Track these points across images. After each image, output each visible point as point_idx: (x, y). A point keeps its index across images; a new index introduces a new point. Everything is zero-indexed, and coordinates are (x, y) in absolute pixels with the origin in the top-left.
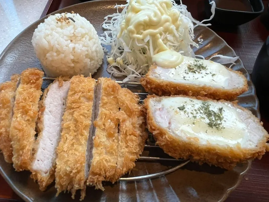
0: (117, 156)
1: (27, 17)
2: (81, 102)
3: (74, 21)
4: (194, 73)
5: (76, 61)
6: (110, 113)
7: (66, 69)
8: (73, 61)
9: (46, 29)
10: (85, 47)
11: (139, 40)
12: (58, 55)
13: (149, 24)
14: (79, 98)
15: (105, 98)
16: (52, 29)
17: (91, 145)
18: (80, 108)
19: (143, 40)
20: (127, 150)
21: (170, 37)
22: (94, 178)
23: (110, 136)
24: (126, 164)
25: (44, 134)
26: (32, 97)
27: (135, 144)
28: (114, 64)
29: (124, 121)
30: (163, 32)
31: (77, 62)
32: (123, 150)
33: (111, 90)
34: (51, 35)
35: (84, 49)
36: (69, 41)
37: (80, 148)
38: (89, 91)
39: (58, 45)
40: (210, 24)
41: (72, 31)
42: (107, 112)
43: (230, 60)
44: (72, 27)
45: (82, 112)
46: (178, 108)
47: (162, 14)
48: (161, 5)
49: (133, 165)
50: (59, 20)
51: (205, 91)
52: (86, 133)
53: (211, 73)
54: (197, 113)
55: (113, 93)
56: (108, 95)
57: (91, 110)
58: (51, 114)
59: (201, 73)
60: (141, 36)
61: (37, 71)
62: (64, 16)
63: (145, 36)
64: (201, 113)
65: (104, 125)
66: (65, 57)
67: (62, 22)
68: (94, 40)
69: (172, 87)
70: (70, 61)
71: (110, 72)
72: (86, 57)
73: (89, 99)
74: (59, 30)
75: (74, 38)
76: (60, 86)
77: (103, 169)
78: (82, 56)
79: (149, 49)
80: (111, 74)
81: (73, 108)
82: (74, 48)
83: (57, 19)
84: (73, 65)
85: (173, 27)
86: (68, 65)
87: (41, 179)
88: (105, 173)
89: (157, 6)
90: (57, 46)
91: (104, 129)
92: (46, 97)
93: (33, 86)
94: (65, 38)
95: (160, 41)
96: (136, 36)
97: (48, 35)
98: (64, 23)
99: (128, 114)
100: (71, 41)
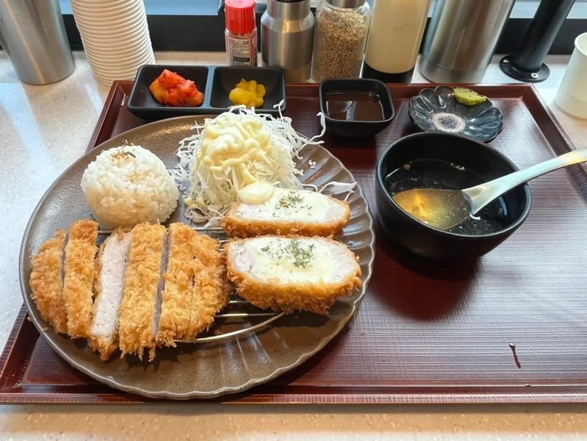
0: (191, 309)
2: (147, 254)
3: (135, 157)
4: (287, 208)
5: (140, 205)
6: (183, 263)
7: (127, 217)
8: (136, 206)
9: (99, 170)
10: (150, 187)
11: (217, 173)
12: (116, 200)
13: (228, 153)
14: (145, 249)
15: (175, 246)
16: (107, 169)
17: (160, 299)
18: (145, 260)
19: (223, 172)
20: (202, 302)
21: (258, 166)
22: (163, 333)
23: (182, 288)
24: (201, 317)
25: (103, 296)
26: (86, 253)
27: (212, 295)
28: (195, 206)
29: (199, 270)
30: (249, 159)
31: (141, 207)
32: (197, 303)
33: (183, 236)
34: (106, 175)
35: (149, 189)
36: (130, 182)
37: (147, 304)
38: (156, 240)
39: (116, 187)
40: (322, 142)
41: (133, 169)
42: (179, 262)
43: (347, 187)
44: (132, 163)
45: (148, 264)
46: (262, 249)
47: (246, 138)
48: (244, 126)
49: (211, 319)
50: (115, 156)
51: (296, 228)
52: (154, 288)
54: (283, 253)
55: (185, 240)
56: (180, 242)
57: (159, 262)
58: (111, 274)
59: (295, 207)
60: (219, 168)
61: (91, 222)
62: (121, 151)
63: (226, 168)
64: (288, 252)
65: (175, 277)
66: (125, 201)
67: (119, 158)
68: (161, 177)
69: (257, 227)
70: (131, 206)
71: (188, 217)
72: (152, 200)
73: (156, 250)
74: (116, 168)
75: (135, 177)
76: (120, 239)
77: (173, 323)
78: (146, 199)
79: (233, 183)
80: (190, 219)
81: (137, 261)
82: (135, 190)
83: (112, 155)
84: (135, 211)
85: (262, 153)
86: (130, 211)
87: (102, 345)
88: (176, 327)
89: (238, 128)
90: (114, 189)
91: (175, 282)
92: (102, 254)
93: (86, 240)
94: (124, 178)
95: (246, 171)
96: (213, 168)
97: (102, 176)
98: (122, 160)
99: (205, 262)
100: (132, 181)
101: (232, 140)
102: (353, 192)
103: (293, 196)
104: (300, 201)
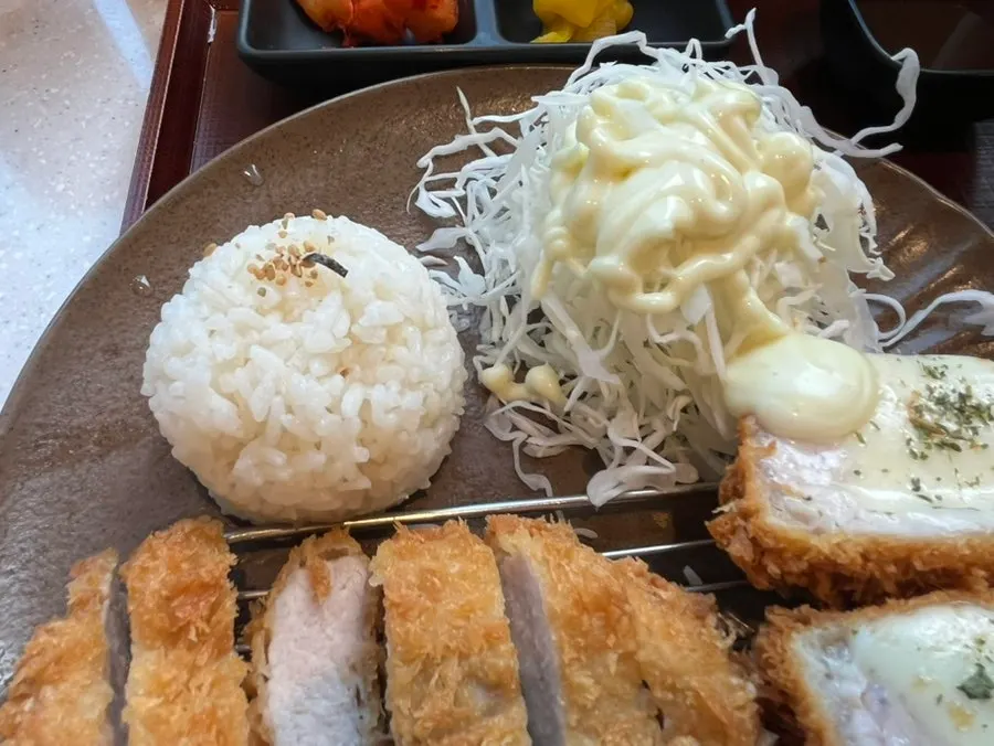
1: (61, 187)
3: (342, 272)
4: (953, 452)
8: (369, 468)
9: (212, 334)
10: (413, 387)
11: (661, 318)
12: (293, 458)
14: (457, 702)
16: (243, 331)
19: (678, 312)
30: (757, 253)
35: (412, 400)
36: (338, 378)
38: (491, 642)
39: (290, 410)
40: (895, 147)
41: (343, 325)
44: (333, 300)
46: (962, 688)
47: (740, 167)
48: (725, 127)
50: (268, 275)
55: (611, 638)
56: (591, 651)
60: (661, 299)
63: (686, 295)
66: (331, 460)
67: (282, 283)
71: (505, 436)
73: (498, 691)
74: (276, 327)
79: (707, 346)
80: (516, 446)
82: (366, 411)
83: (253, 271)
84: (363, 483)
85: (792, 221)
89: (703, 129)
90: (286, 419)
92: (266, 679)
94: (317, 367)
95: (754, 300)
96: (643, 299)
97: (229, 366)
98: (294, 288)
100: (344, 373)
101: (699, 179)
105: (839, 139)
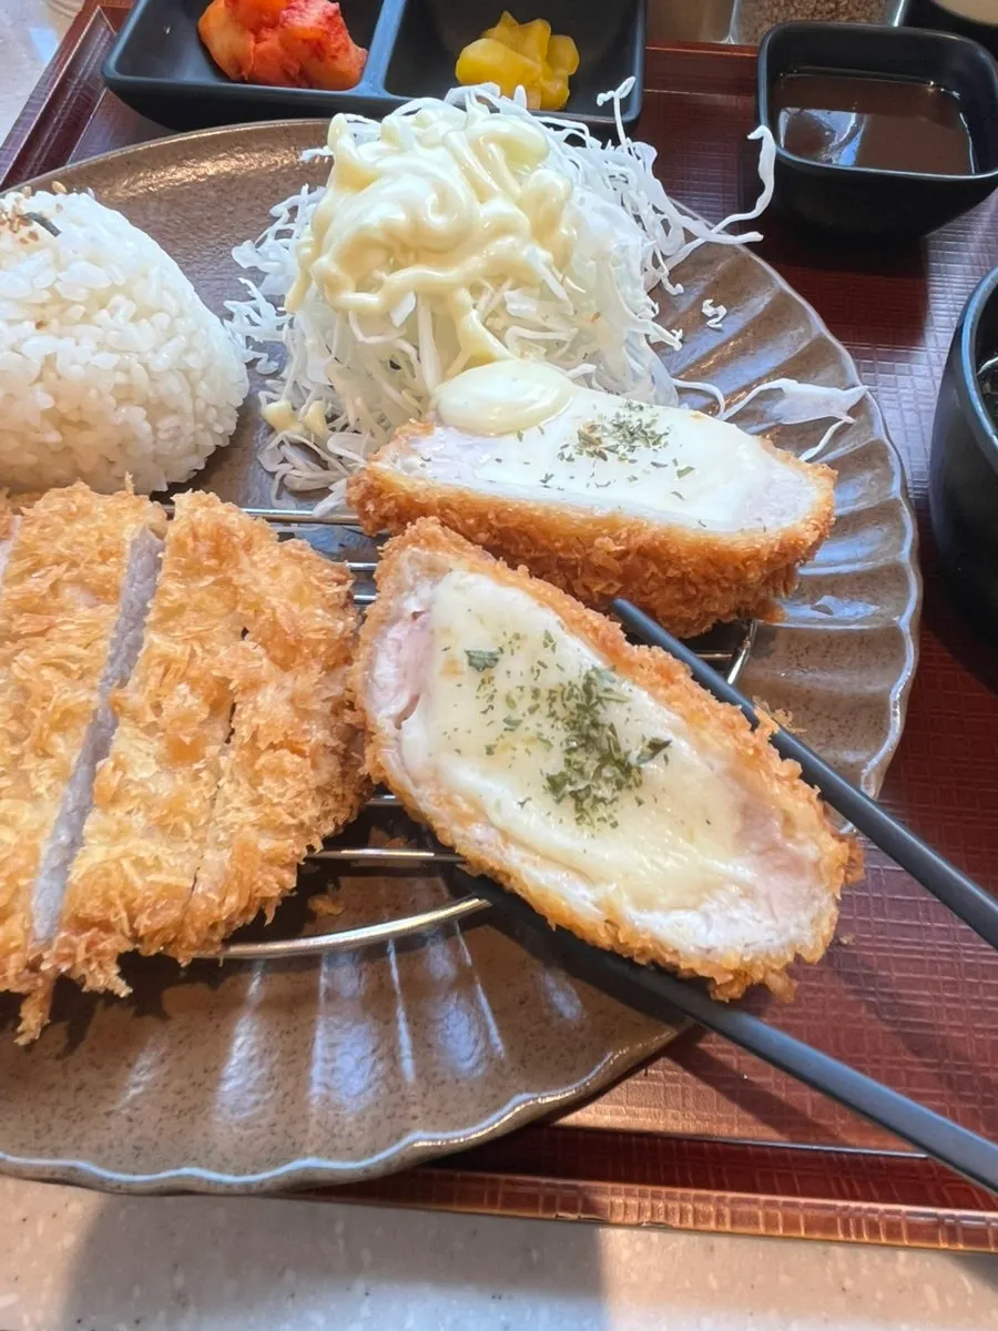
0: (202, 841)
2: (62, 609)
3: (55, 232)
4: (600, 460)
5: (74, 417)
6: (193, 654)
7: (30, 459)
8: (60, 421)
10: (112, 351)
11: (366, 318)
13: (405, 246)
14: (54, 588)
15: (171, 585)
17: (89, 797)
18: (49, 635)
19: (386, 317)
20: (252, 815)
21: (520, 303)
22: (75, 939)
23: (180, 754)
24: (239, 876)
27: (293, 785)
28: (295, 432)
29: (253, 685)
30: (487, 278)
31: (82, 425)
32: (231, 817)
33: (205, 547)
35: (106, 360)
36: (29, 326)
37: (27, 815)
38: (105, 556)
40: (755, 236)
41: (44, 280)
42: (178, 650)
43: (828, 402)
44: (43, 257)
45: (52, 651)
46: (468, 653)
47: (483, 194)
49: (281, 883)
52: (68, 749)
53: (675, 462)
55: (213, 562)
56: (192, 571)
57: (104, 644)
60: (371, 300)
63: (394, 300)
65: (157, 708)
66: (9, 398)
68: (162, 320)
70: (36, 421)
71: (271, 468)
72: (121, 402)
73: (102, 592)
75: (55, 309)
77: (119, 903)
78: (93, 393)
79: (420, 359)
80: (278, 477)
81: (15, 638)
82: (49, 361)
84: (53, 437)
85: (529, 253)
86: (33, 436)
88: (132, 919)
89: (458, 158)
91: (151, 729)
94: (9, 309)
95: (472, 321)
96: (352, 297)
98: (8, 241)
99: (279, 654)
100: (39, 325)
101: (429, 196)
102: (850, 420)
103: (634, 420)
104: (655, 439)
105: (695, 219)
